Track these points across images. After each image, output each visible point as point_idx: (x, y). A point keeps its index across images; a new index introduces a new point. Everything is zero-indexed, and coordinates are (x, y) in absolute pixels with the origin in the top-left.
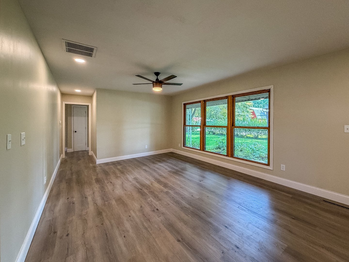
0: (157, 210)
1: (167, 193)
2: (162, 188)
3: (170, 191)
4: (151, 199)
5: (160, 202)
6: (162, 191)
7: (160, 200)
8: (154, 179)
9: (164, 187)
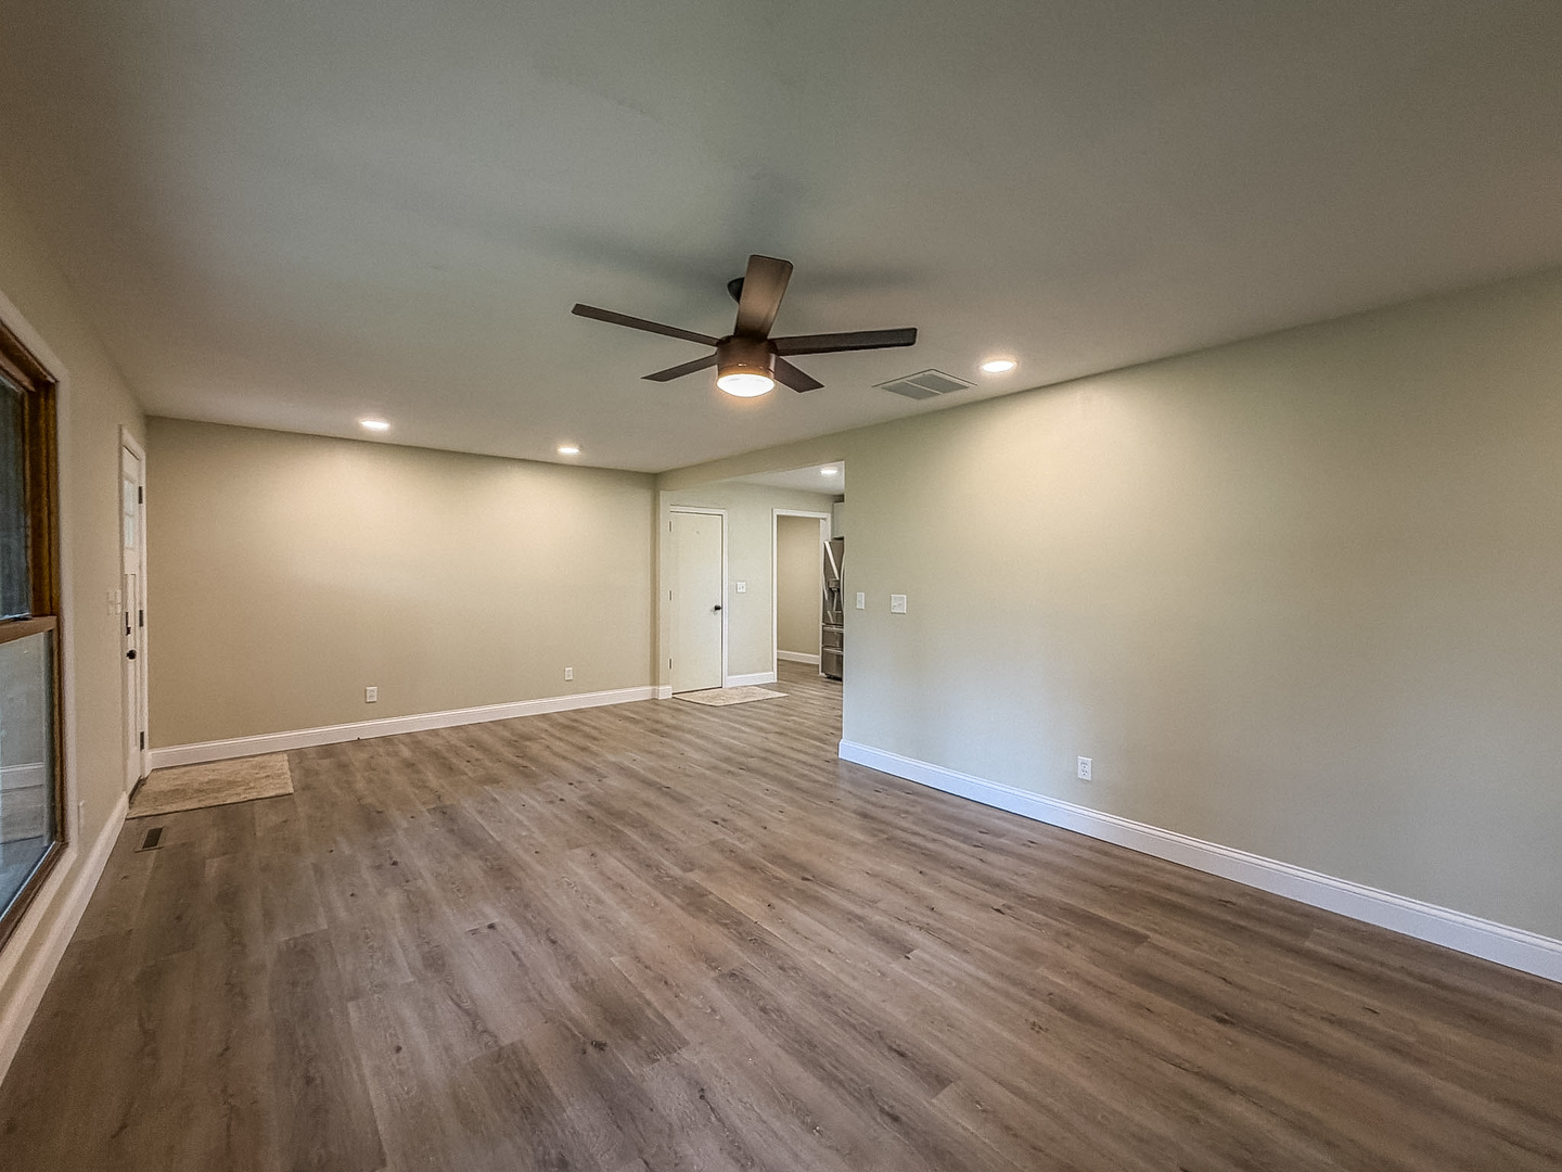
0: (716, 823)
1: (689, 865)
2: (710, 886)
3: (677, 872)
4: (746, 847)
5: (712, 839)
6: (710, 871)
7: (713, 843)
8: (768, 938)
9: (706, 890)
